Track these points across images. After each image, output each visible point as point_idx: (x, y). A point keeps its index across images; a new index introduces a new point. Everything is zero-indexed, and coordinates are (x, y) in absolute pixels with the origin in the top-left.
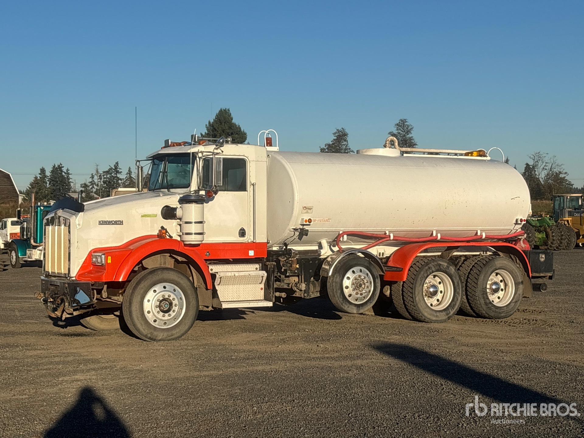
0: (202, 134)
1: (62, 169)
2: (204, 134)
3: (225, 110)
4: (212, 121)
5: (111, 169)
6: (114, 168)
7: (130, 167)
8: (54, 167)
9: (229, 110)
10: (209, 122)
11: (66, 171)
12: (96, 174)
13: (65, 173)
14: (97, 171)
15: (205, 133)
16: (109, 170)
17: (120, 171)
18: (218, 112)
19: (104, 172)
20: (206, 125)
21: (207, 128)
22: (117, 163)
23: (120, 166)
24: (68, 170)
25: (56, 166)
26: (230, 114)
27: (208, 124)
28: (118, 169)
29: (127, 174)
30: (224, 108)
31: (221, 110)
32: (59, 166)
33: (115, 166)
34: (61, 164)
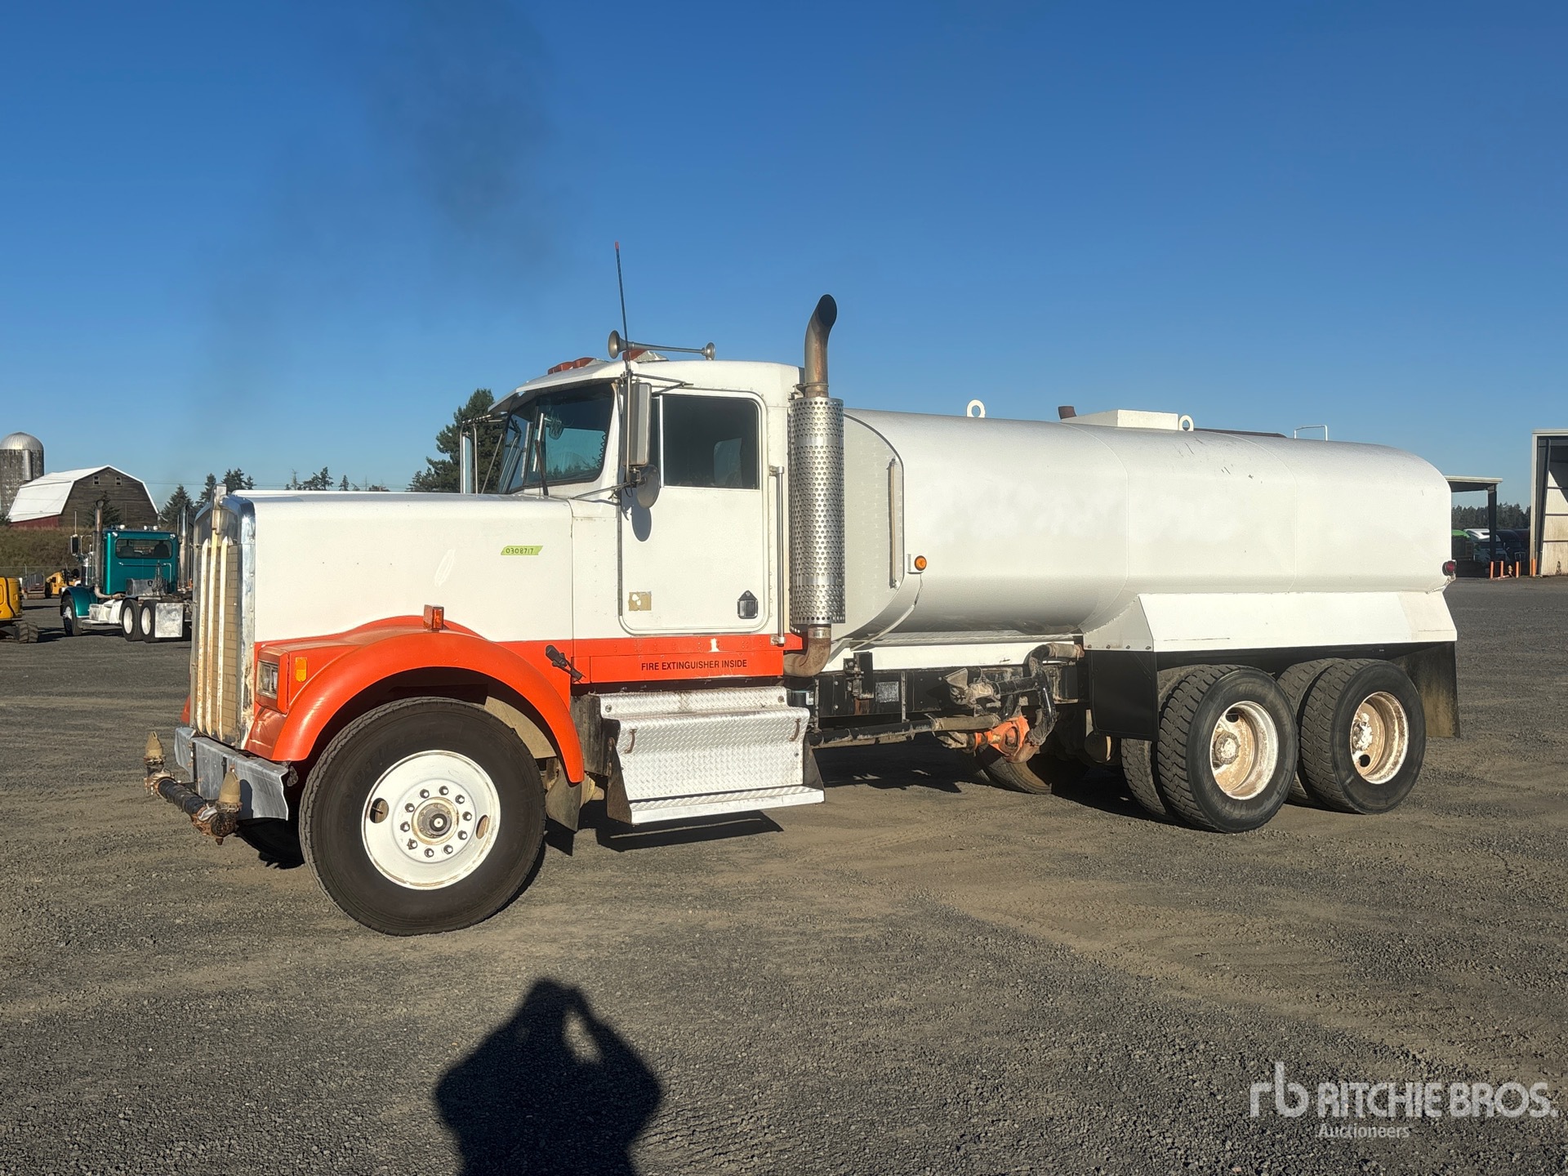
0: (448, 427)
1: (242, 477)
2: (451, 427)
3: (484, 392)
4: (464, 407)
5: (316, 478)
6: (320, 477)
7: (345, 476)
8: (229, 474)
9: (490, 392)
10: (460, 409)
11: (246, 481)
12: (292, 486)
13: (245, 483)
14: (295, 482)
15: (453, 425)
16: (313, 480)
17: (330, 481)
18: (472, 394)
19: (305, 483)
20: (455, 414)
21: (456, 418)
22: (326, 470)
23: (330, 474)
24: (250, 479)
25: (233, 473)
26: (493, 398)
27: (457, 412)
28: (327, 479)
29: (341, 486)
30: (482, 388)
31: (478, 391)
32: (236, 473)
33: (322, 473)
34: (239, 470)
